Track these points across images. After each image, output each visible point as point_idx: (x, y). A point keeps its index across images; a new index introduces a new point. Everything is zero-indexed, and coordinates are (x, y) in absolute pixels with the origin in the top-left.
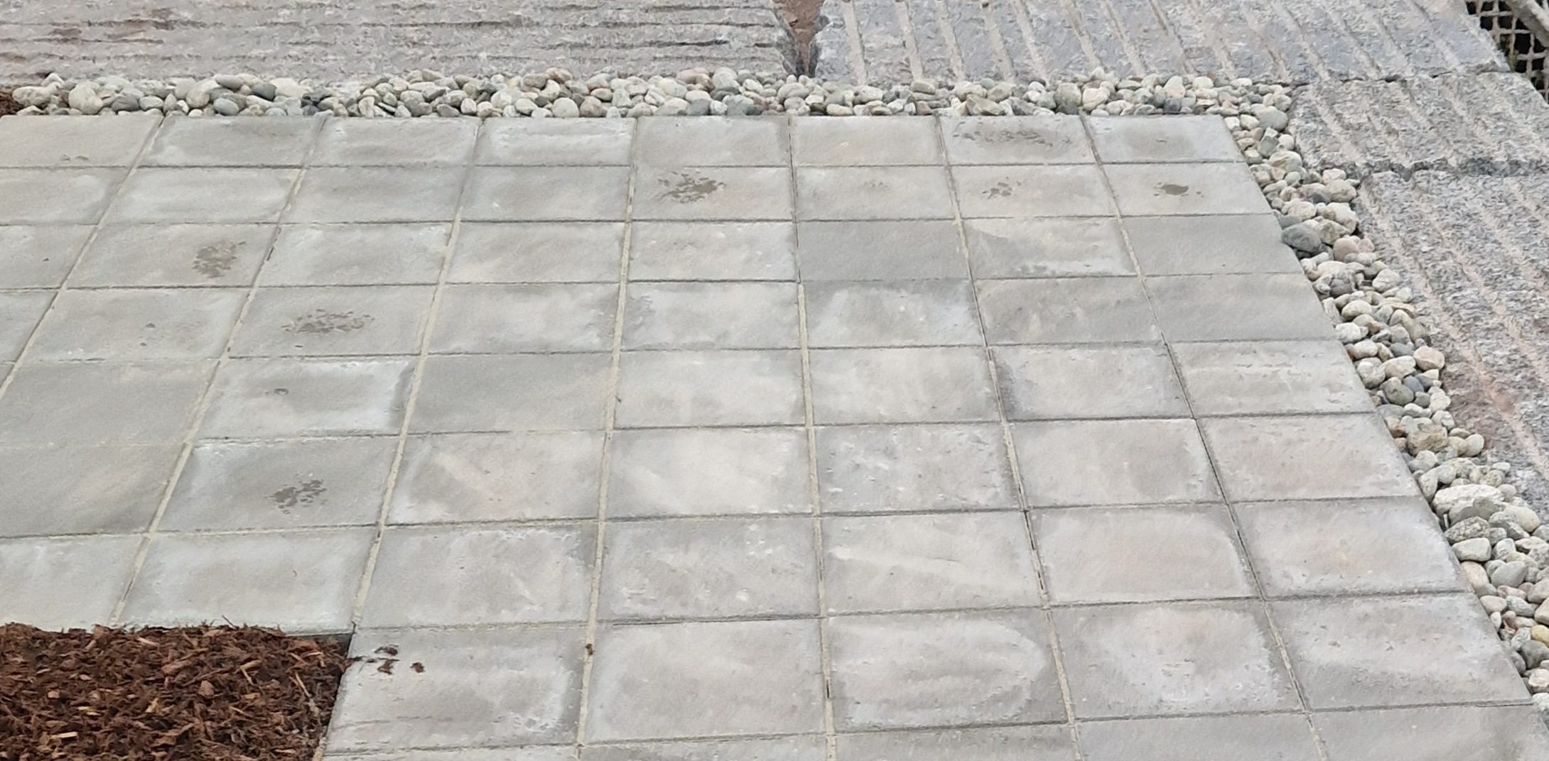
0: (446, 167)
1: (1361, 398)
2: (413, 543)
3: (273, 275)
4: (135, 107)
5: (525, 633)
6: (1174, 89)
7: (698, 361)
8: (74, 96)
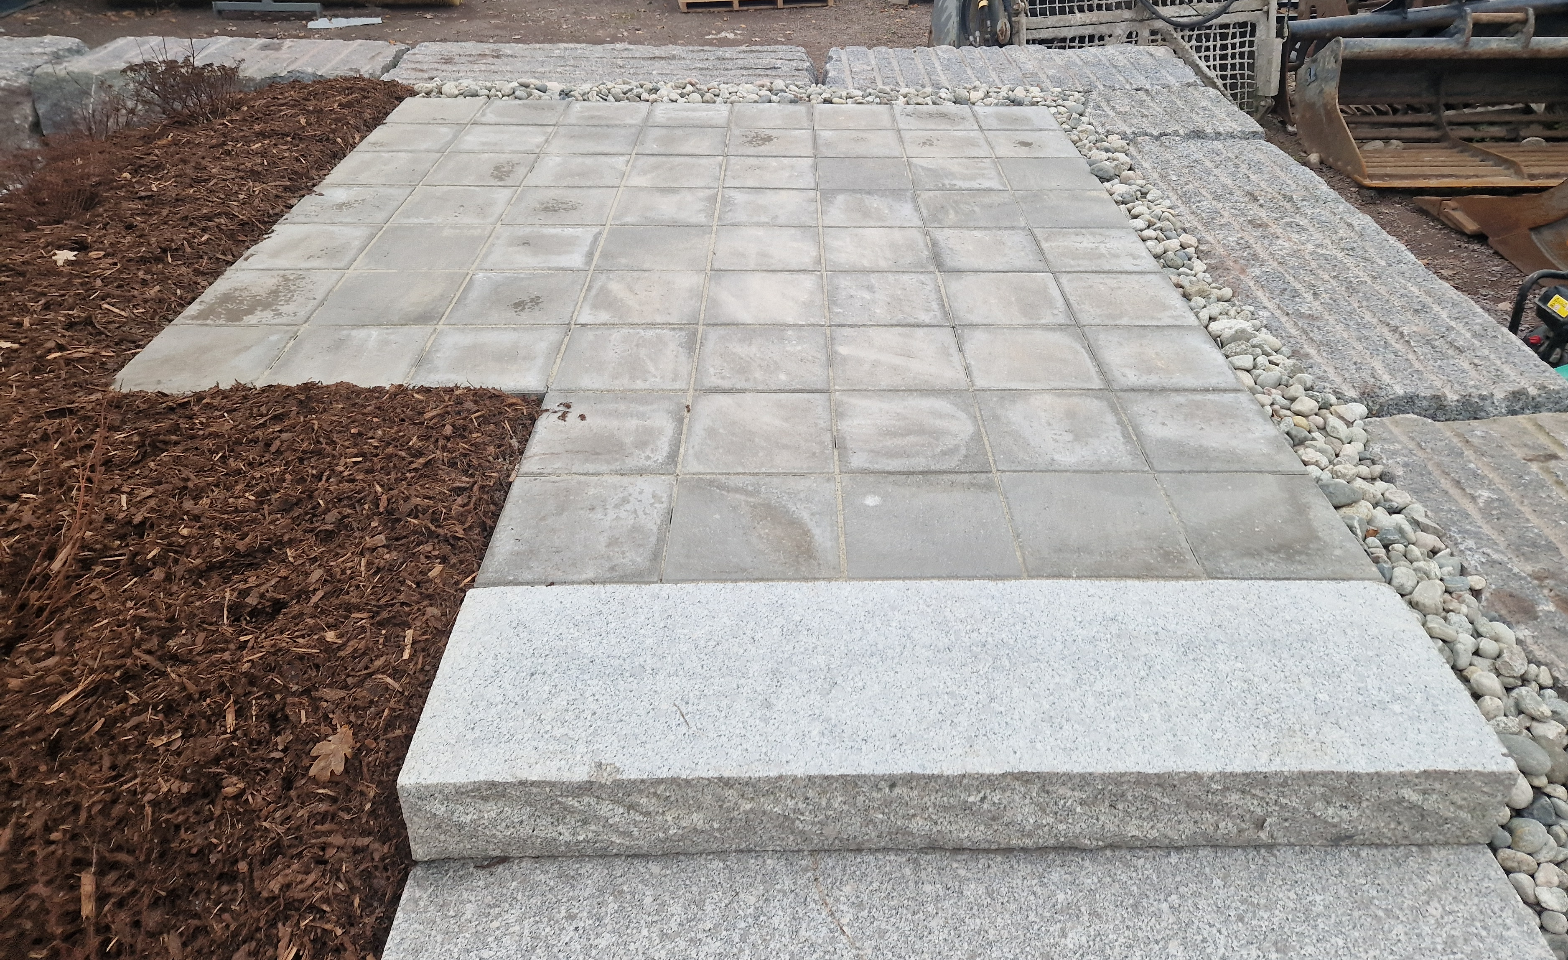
0: (631, 126)
1: (1152, 264)
2: (590, 335)
3: (532, 180)
4: (475, 95)
5: (650, 396)
6: (1019, 93)
7: (760, 232)
8: (445, 89)
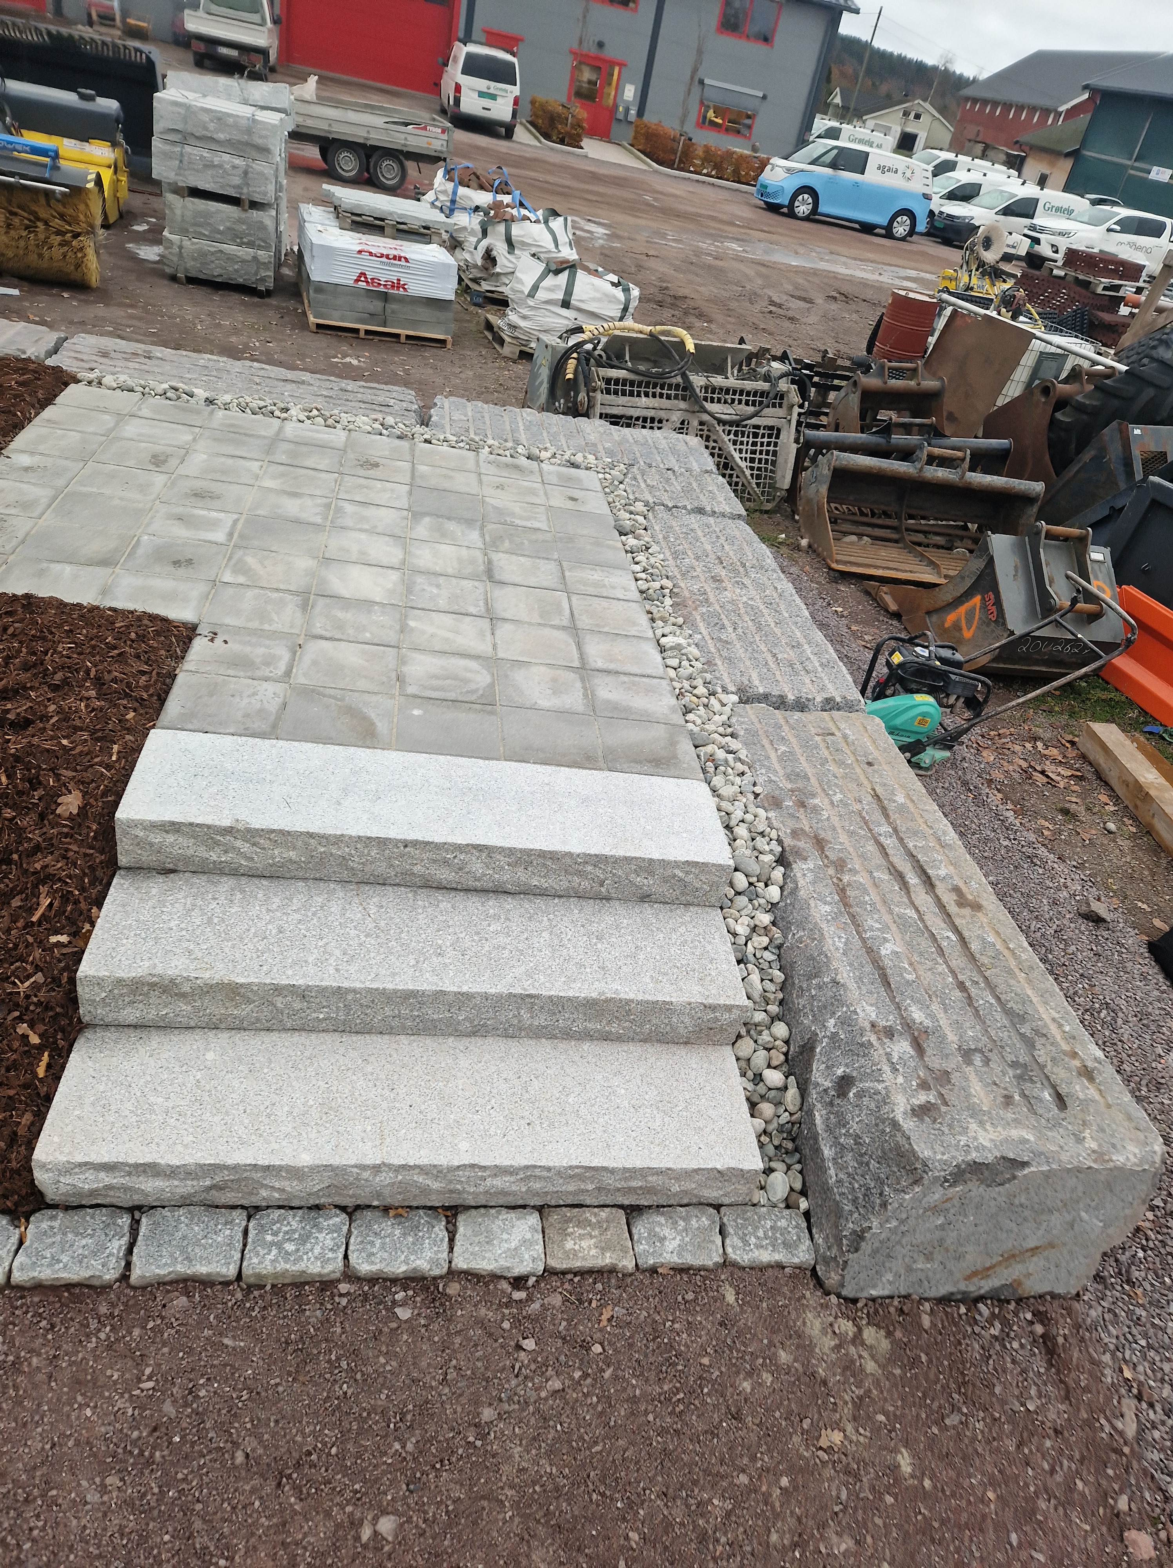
0: (265, 437)
1: (636, 596)
2: (230, 591)
3: (182, 470)
4: (131, 390)
5: (275, 635)
6: (579, 458)
7: (363, 536)
8: (104, 381)
